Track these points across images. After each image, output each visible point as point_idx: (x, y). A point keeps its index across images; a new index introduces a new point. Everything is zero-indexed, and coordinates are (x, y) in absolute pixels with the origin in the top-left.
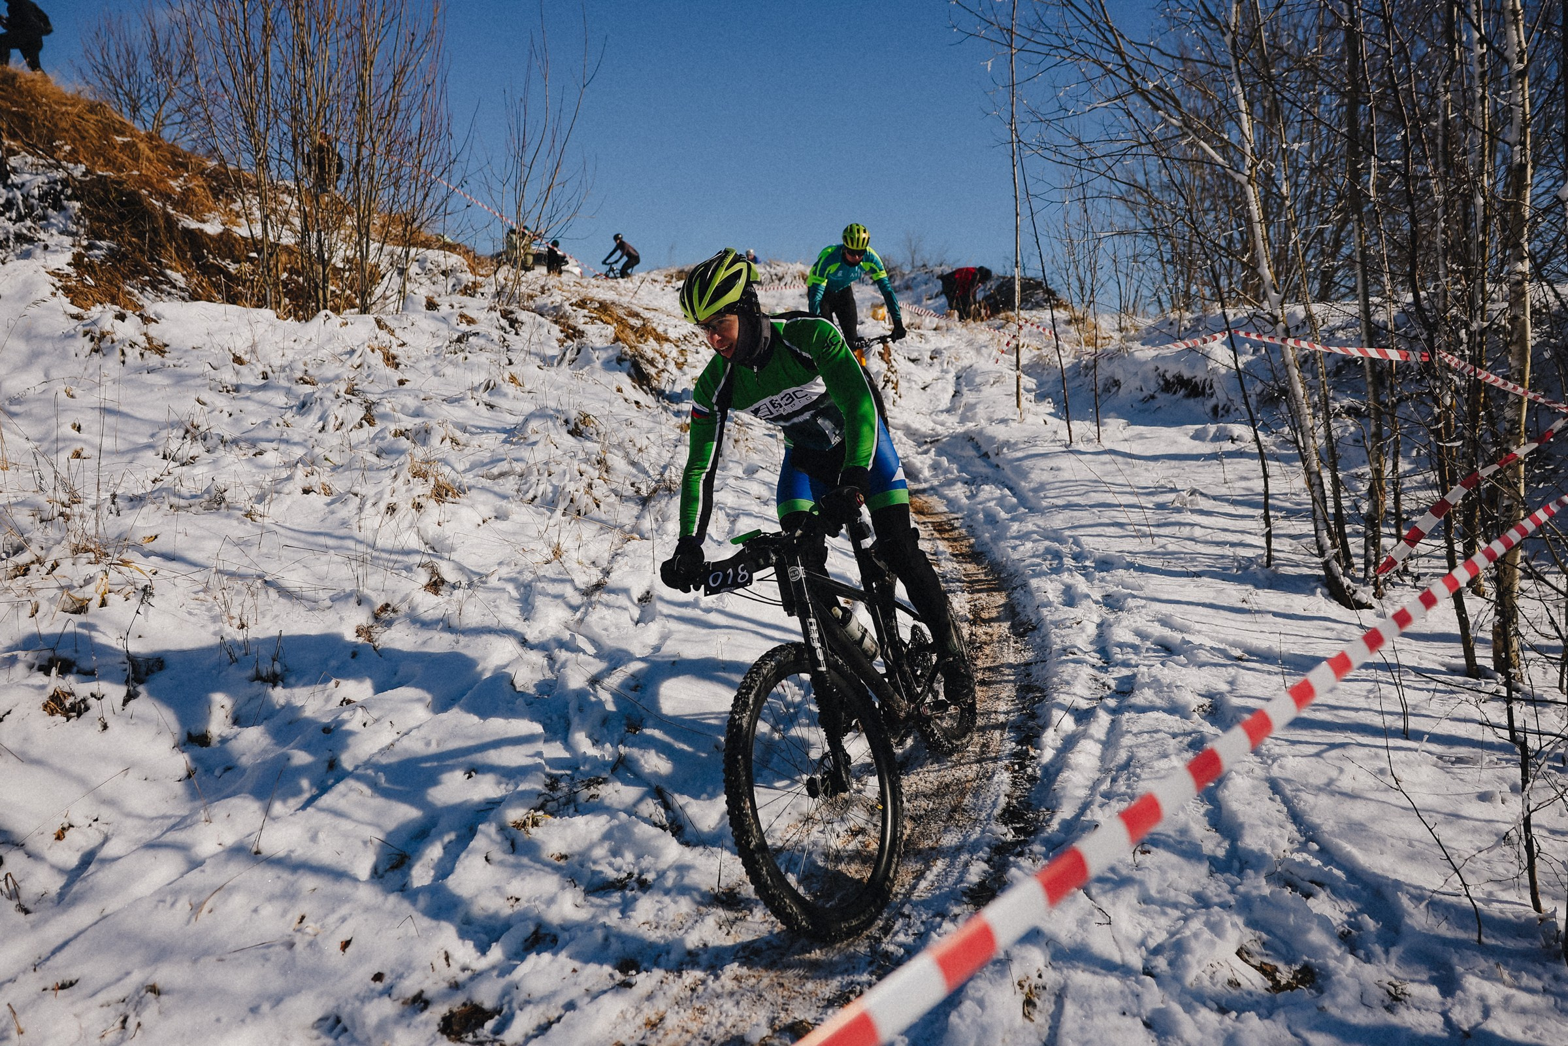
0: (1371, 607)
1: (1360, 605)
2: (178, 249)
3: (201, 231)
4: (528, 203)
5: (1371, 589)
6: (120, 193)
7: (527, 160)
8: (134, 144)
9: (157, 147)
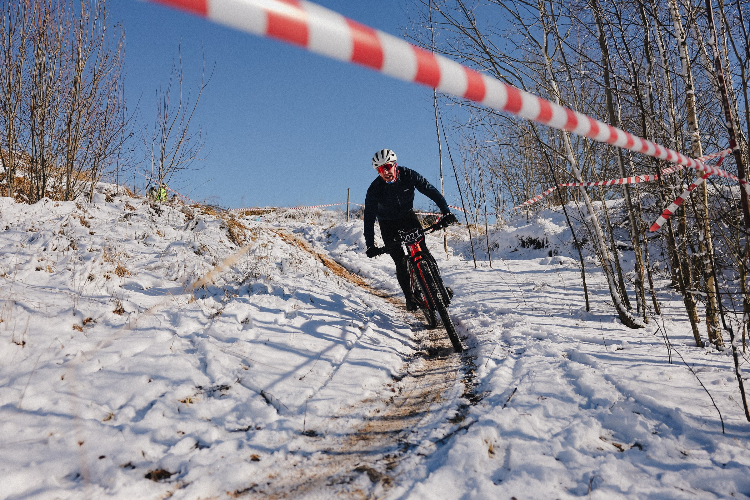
0: (643, 327)
1: (637, 327)
4: (167, 150)
5: (642, 319)
7: (168, 126)
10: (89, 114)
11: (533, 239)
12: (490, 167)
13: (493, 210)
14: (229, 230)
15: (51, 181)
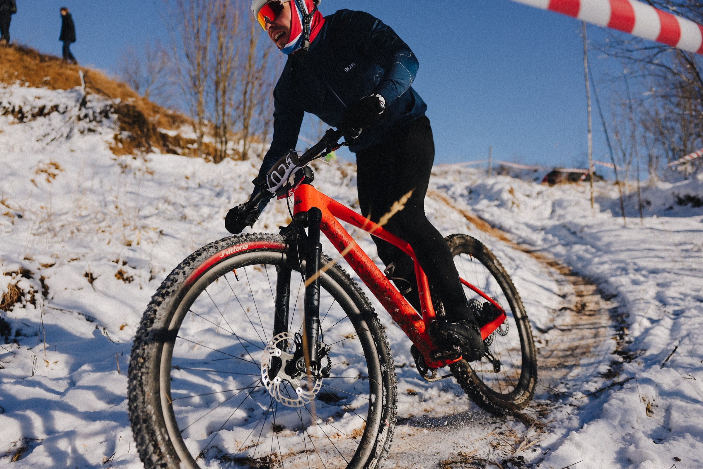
2: (157, 140)
3: (167, 134)
6: (134, 112)
9: (147, 103)
10: (260, 85)
12: (642, 122)
13: (646, 167)
15: (230, 144)
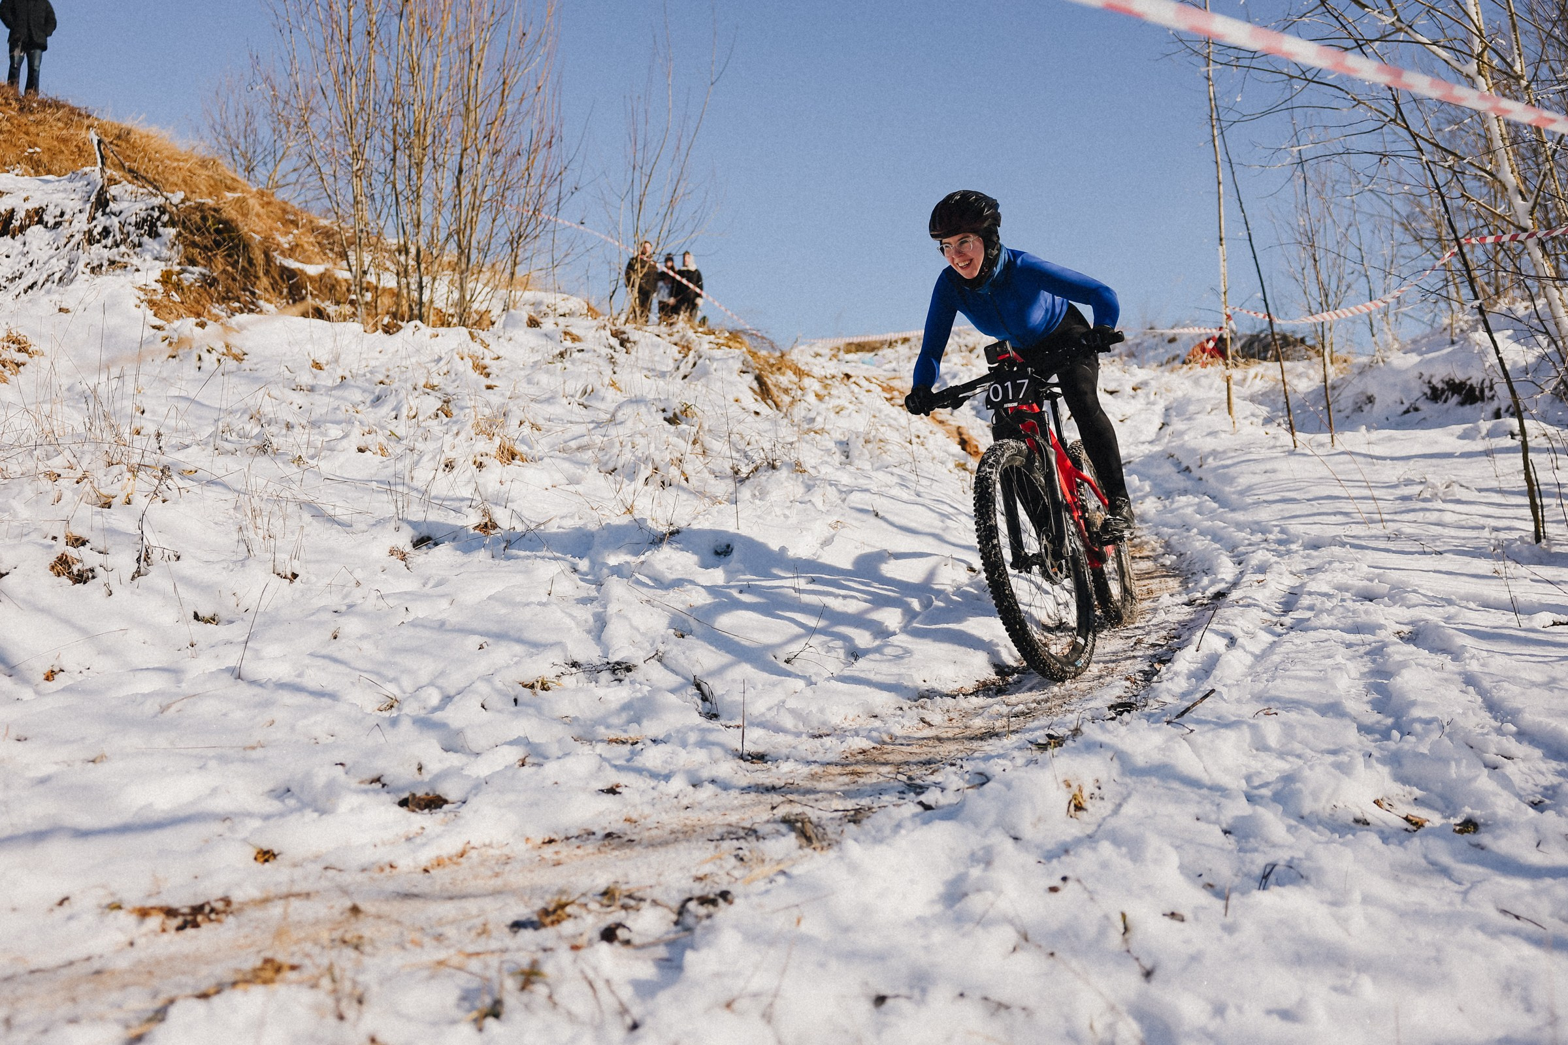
2: (274, 286)
3: (302, 271)
6: (218, 221)
8: (244, 200)
9: (269, 203)
11: (1457, 381)
14: (759, 379)
